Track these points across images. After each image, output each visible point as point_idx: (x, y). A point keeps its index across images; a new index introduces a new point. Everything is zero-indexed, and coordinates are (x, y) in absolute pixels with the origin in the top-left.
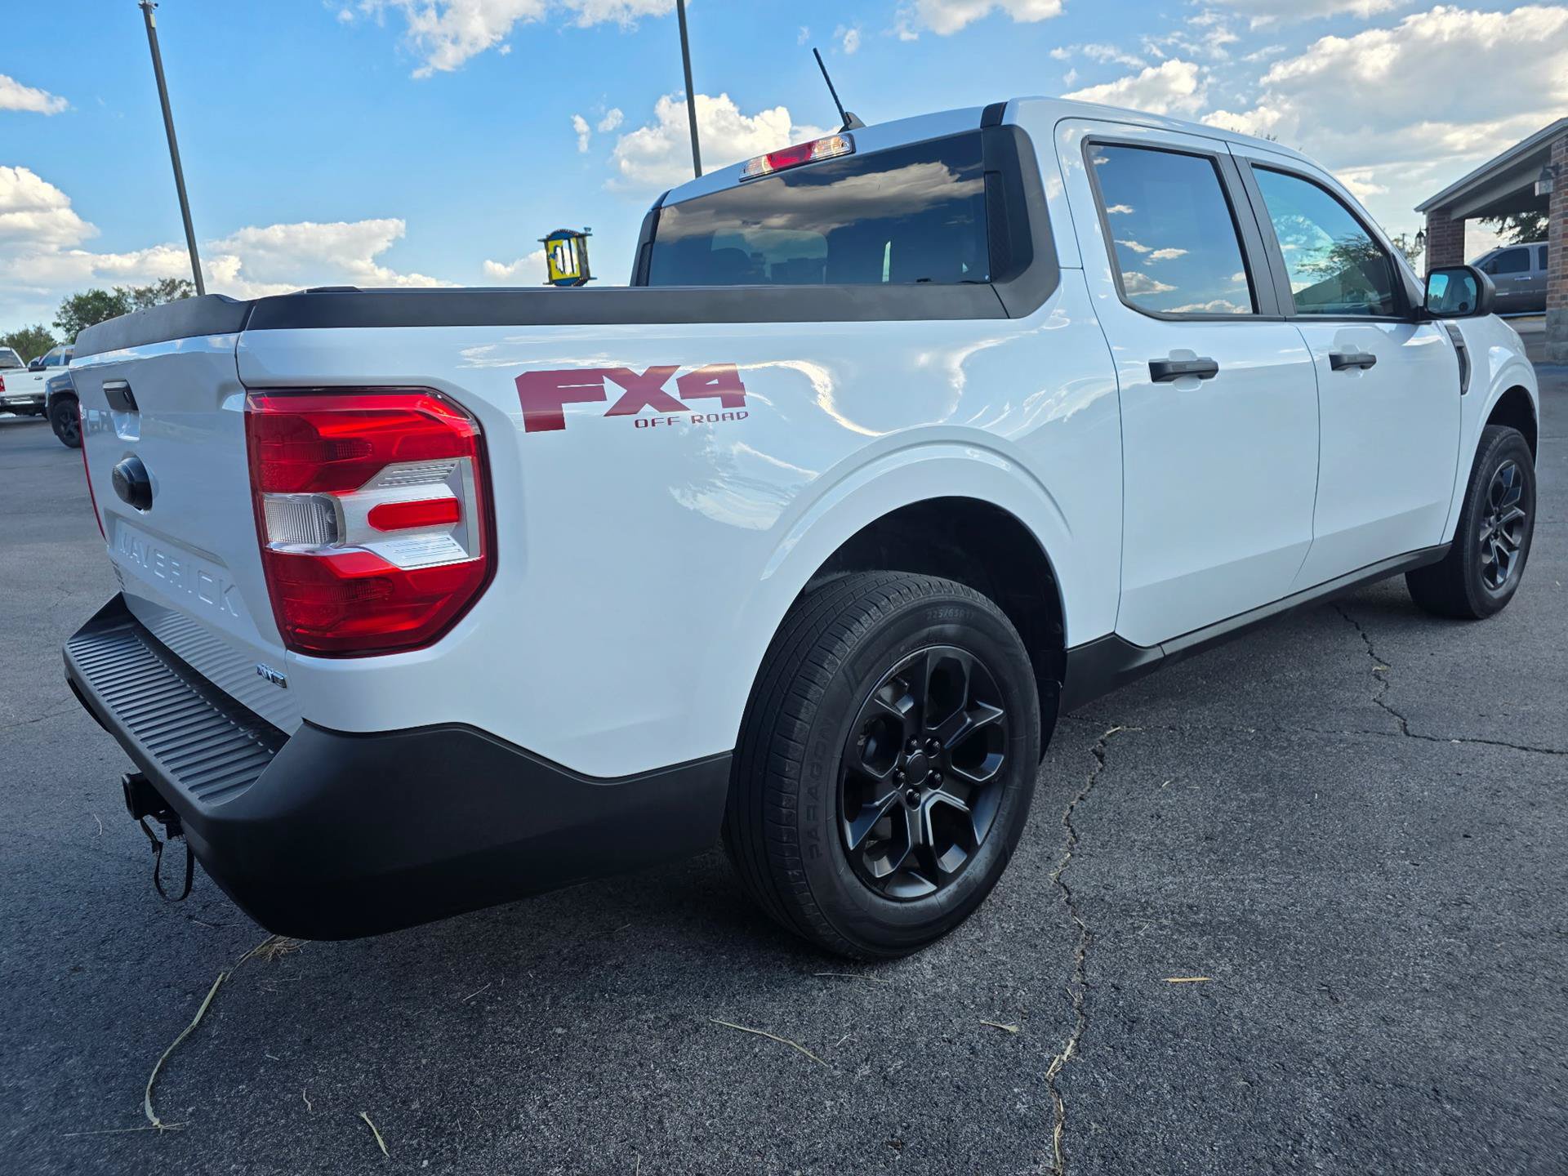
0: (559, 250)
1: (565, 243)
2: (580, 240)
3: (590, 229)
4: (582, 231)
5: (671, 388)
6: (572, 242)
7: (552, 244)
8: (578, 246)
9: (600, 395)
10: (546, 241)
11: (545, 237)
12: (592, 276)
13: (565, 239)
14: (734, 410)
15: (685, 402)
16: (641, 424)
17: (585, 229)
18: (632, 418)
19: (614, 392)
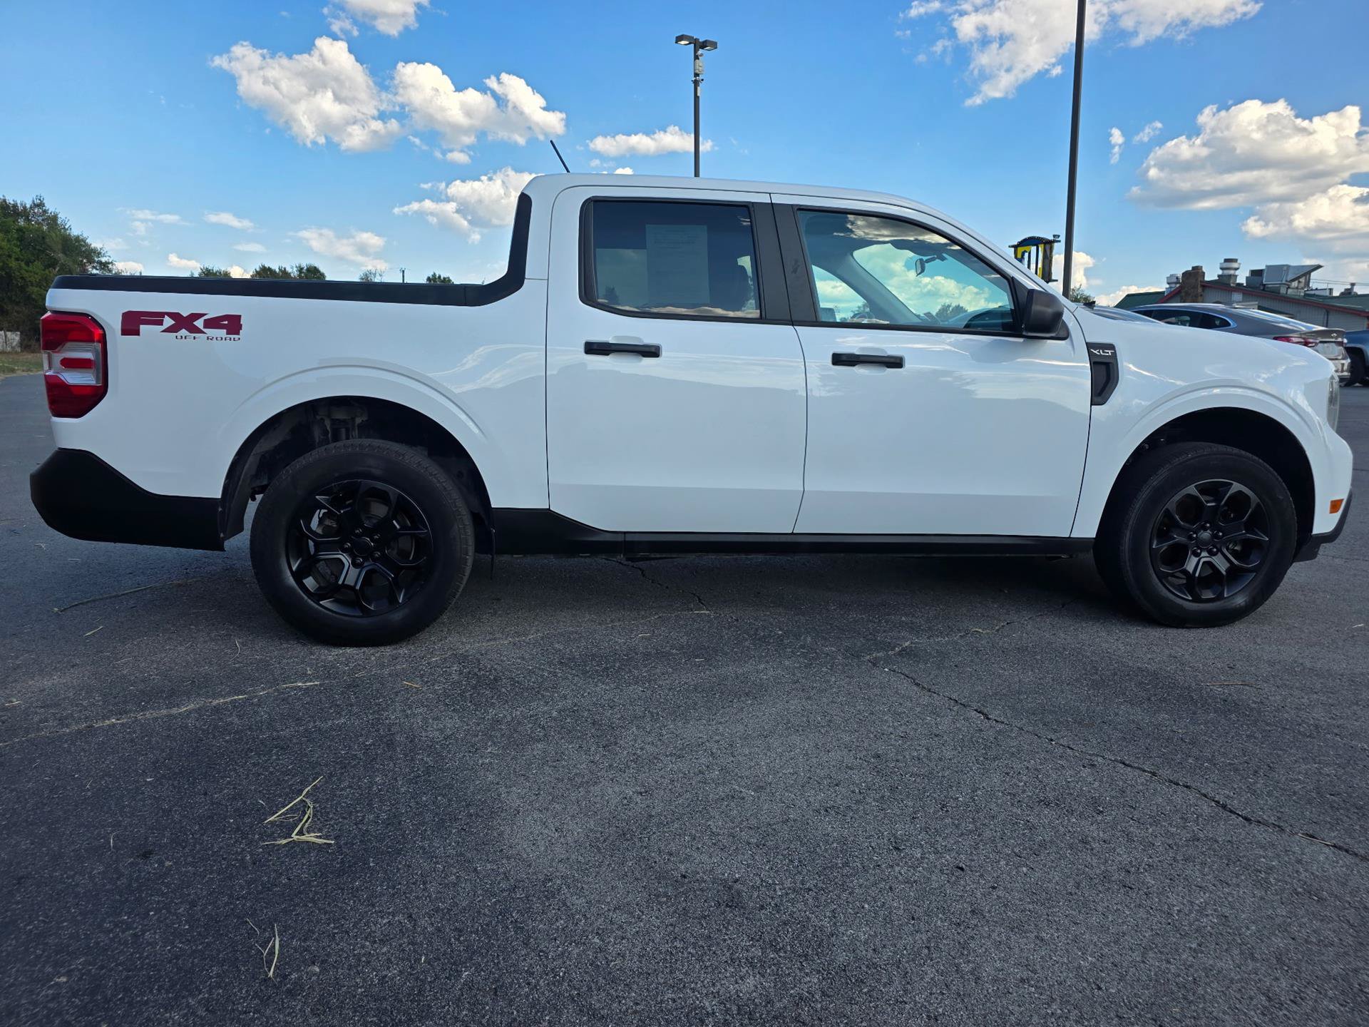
0: (1026, 255)
1: (1033, 249)
2: (1048, 246)
3: (1059, 236)
4: (1051, 238)
5: (199, 323)
6: (1040, 249)
7: (1020, 250)
8: (1045, 251)
9: (161, 323)
10: (1016, 247)
11: (1016, 243)
12: (1053, 278)
13: (1033, 245)
14: (232, 336)
15: (205, 330)
16: (179, 337)
17: (1054, 236)
18: (175, 334)
19: (168, 322)
